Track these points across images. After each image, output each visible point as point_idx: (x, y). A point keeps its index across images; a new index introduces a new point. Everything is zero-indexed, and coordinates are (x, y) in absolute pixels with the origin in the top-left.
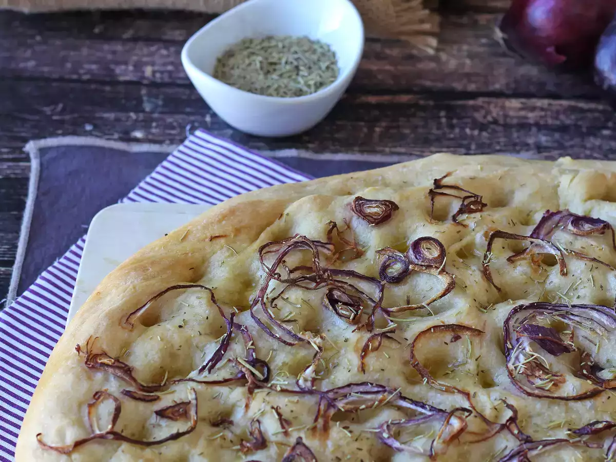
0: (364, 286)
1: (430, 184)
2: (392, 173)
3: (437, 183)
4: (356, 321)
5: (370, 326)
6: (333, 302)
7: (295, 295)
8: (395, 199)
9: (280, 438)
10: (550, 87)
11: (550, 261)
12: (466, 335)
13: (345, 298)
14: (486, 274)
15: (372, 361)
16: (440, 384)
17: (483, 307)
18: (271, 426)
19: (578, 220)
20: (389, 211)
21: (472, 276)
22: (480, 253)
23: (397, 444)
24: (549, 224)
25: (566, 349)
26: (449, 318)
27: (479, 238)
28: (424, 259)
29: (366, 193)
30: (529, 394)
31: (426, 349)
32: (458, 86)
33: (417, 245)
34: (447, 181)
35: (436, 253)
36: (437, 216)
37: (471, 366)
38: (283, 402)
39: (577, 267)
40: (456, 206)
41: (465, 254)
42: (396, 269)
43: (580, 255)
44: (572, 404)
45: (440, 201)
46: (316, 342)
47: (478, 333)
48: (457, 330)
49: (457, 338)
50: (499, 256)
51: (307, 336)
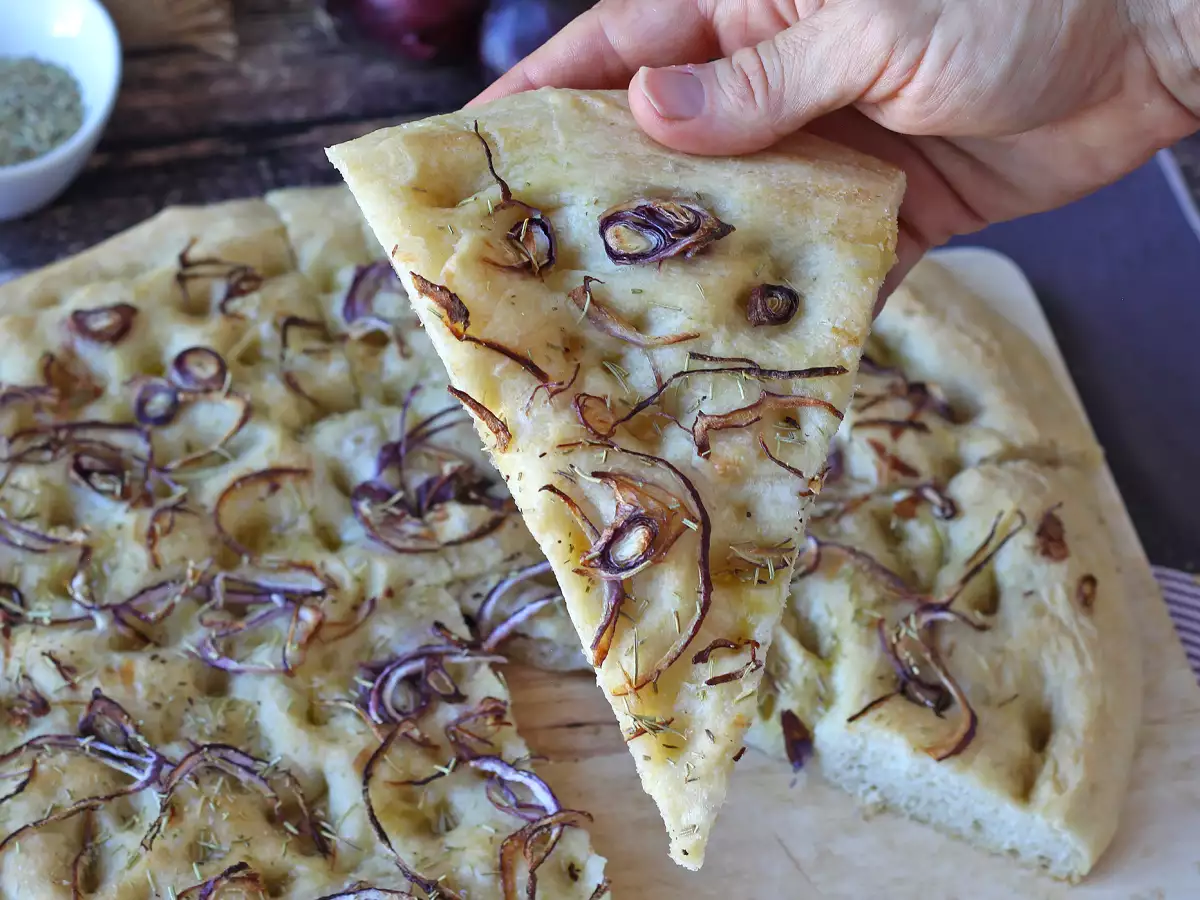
0: (119, 439)
1: (171, 264)
2: (110, 252)
3: (184, 261)
4: (125, 495)
5: (147, 499)
6: (85, 474)
7: (25, 476)
8: (128, 297)
9: (66, 695)
10: (418, 96)
11: (379, 340)
12: (287, 482)
13: (100, 465)
14: (291, 382)
15: (167, 549)
16: (270, 561)
17: (298, 433)
18: (48, 681)
20: (127, 321)
21: (272, 391)
22: (271, 351)
23: (233, 665)
24: (364, 287)
26: (257, 459)
27: (265, 330)
28: (198, 381)
29: (80, 299)
30: (401, 551)
31: (235, 515)
32: (277, 114)
33: (180, 361)
34: (196, 253)
35: (210, 369)
36: (195, 310)
37: (305, 524)
38: (63, 641)
40: (219, 290)
41: (251, 357)
42: (159, 403)
44: (467, 547)
45: (195, 287)
46: (78, 537)
47: (303, 473)
48: (272, 477)
49: (275, 488)
51: (62, 533)
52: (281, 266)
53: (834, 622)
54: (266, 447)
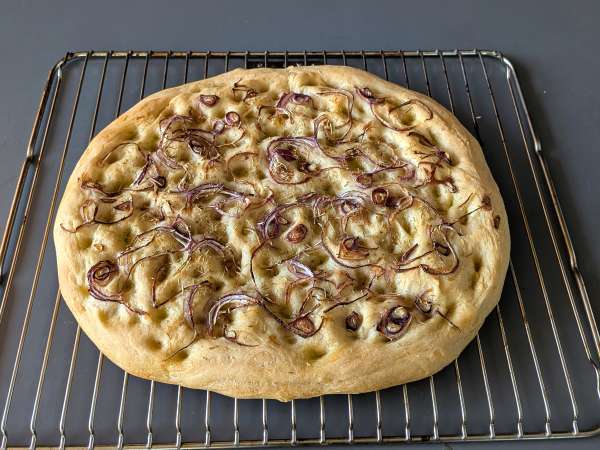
0: (206, 135)
1: (232, 85)
2: (217, 80)
3: (236, 85)
4: (203, 154)
5: (209, 158)
6: (192, 146)
7: (176, 144)
8: (218, 94)
9: (171, 215)
11: (286, 117)
12: (251, 157)
13: (198, 144)
14: (259, 127)
15: (210, 172)
17: (257, 142)
18: (167, 209)
19: (298, 96)
20: (216, 101)
21: (252, 128)
22: (255, 115)
23: (222, 213)
24: (285, 100)
25: (294, 159)
26: (243, 149)
27: (255, 109)
28: (232, 122)
29: (204, 91)
30: (279, 183)
31: (233, 165)
33: (228, 115)
34: (241, 83)
35: (237, 119)
36: (237, 100)
37: (254, 170)
38: (172, 197)
39: (298, 119)
40: (245, 94)
41: (250, 117)
42: (220, 127)
43: (299, 114)
45: (237, 93)
46: (185, 166)
47: (256, 155)
48: (246, 155)
49: (247, 158)
50: (264, 117)
51: (181, 164)
52: (264, 90)
53: (416, 224)
54: (247, 145)
